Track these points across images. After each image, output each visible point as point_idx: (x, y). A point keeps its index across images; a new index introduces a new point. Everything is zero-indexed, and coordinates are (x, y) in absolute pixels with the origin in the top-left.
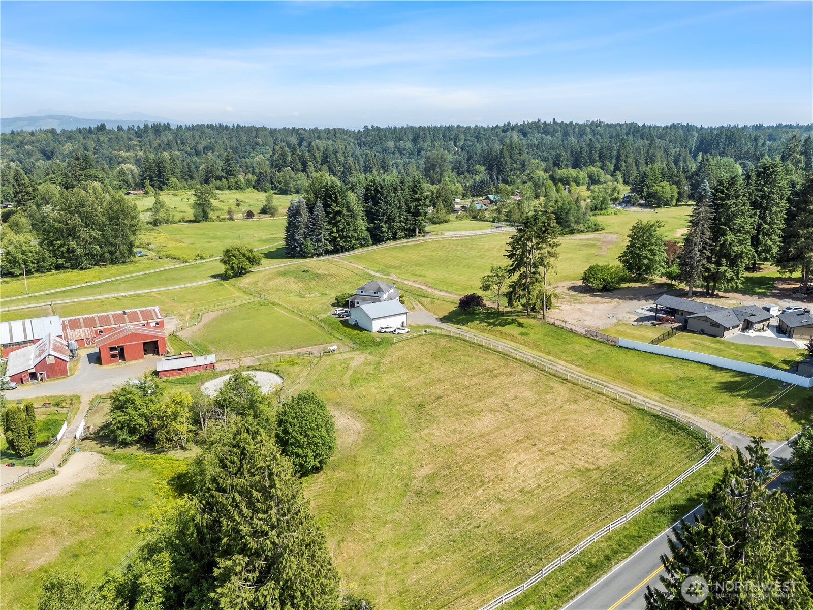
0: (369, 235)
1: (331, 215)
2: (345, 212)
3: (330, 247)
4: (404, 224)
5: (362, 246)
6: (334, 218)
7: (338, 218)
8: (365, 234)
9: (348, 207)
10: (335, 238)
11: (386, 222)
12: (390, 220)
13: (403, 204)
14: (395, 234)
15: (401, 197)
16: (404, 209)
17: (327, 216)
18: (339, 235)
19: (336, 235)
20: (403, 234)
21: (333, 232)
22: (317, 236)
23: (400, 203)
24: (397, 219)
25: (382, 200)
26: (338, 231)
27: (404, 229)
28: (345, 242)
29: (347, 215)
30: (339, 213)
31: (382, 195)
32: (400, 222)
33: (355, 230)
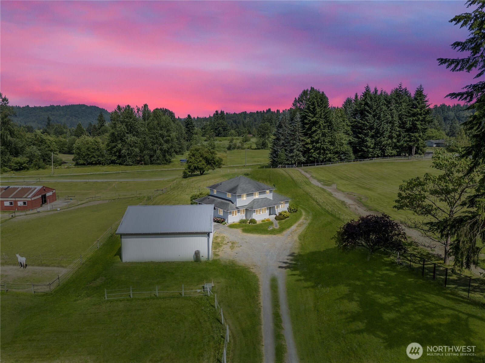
0: (351, 149)
1: (307, 126)
2: (322, 122)
3: (303, 159)
4: (395, 140)
5: (342, 160)
6: (310, 129)
7: (314, 128)
8: (346, 147)
9: (326, 118)
10: (309, 149)
11: (372, 137)
12: (378, 134)
13: (396, 118)
14: (383, 151)
15: (394, 111)
16: (397, 124)
17: (303, 127)
18: (313, 146)
19: (310, 146)
20: (394, 152)
21: (307, 144)
22: (291, 146)
23: (392, 117)
24: (387, 134)
25: (370, 114)
26: (312, 142)
27: (395, 147)
28: (318, 154)
29: (324, 127)
30: (315, 123)
31: (371, 108)
32: (391, 137)
33: (332, 143)
